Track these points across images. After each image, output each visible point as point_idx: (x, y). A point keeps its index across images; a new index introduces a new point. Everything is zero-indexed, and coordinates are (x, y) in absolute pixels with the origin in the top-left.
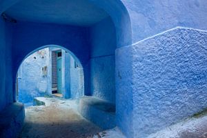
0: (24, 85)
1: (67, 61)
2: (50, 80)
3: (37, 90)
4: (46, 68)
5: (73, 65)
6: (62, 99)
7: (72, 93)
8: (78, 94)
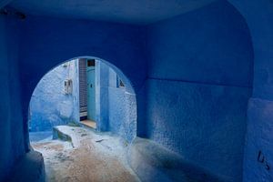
0: (39, 105)
1: (105, 76)
2: (76, 101)
3: (57, 113)
4: (70, 82)
5: (113, 81)
6: (95, 131)
7: (111, 125)
8: (122, 128)
